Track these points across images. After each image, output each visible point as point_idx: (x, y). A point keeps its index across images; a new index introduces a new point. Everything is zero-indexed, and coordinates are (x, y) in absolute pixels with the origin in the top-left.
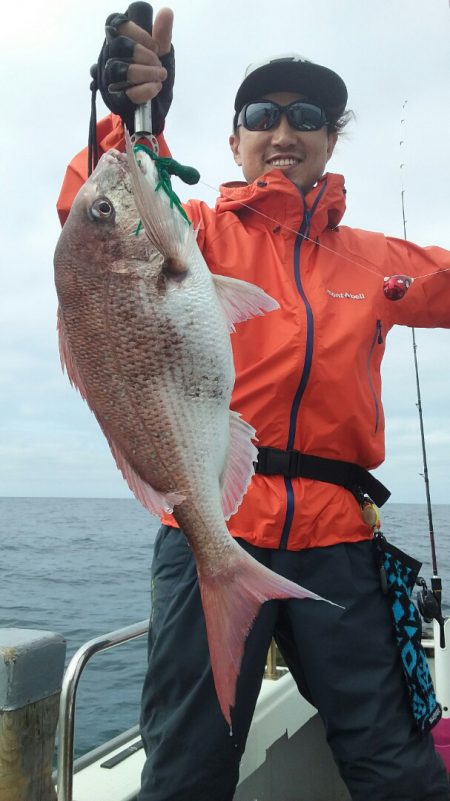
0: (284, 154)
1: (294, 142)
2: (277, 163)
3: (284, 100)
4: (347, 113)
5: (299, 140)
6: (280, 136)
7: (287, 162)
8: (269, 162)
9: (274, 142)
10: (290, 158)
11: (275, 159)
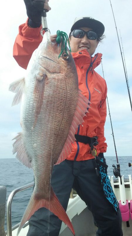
0: (85, 46)
1: (88, 42)
2: (82, 48)
3: (86, 30)
4: (103, 36)
5: (89, 42)
6: (84, 40)
7: (85, 48)
8: (80, 48)
9: (82, 42)
10: (86, 47)
11: (82, 47)
